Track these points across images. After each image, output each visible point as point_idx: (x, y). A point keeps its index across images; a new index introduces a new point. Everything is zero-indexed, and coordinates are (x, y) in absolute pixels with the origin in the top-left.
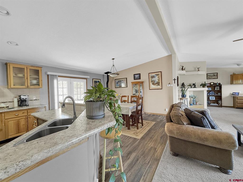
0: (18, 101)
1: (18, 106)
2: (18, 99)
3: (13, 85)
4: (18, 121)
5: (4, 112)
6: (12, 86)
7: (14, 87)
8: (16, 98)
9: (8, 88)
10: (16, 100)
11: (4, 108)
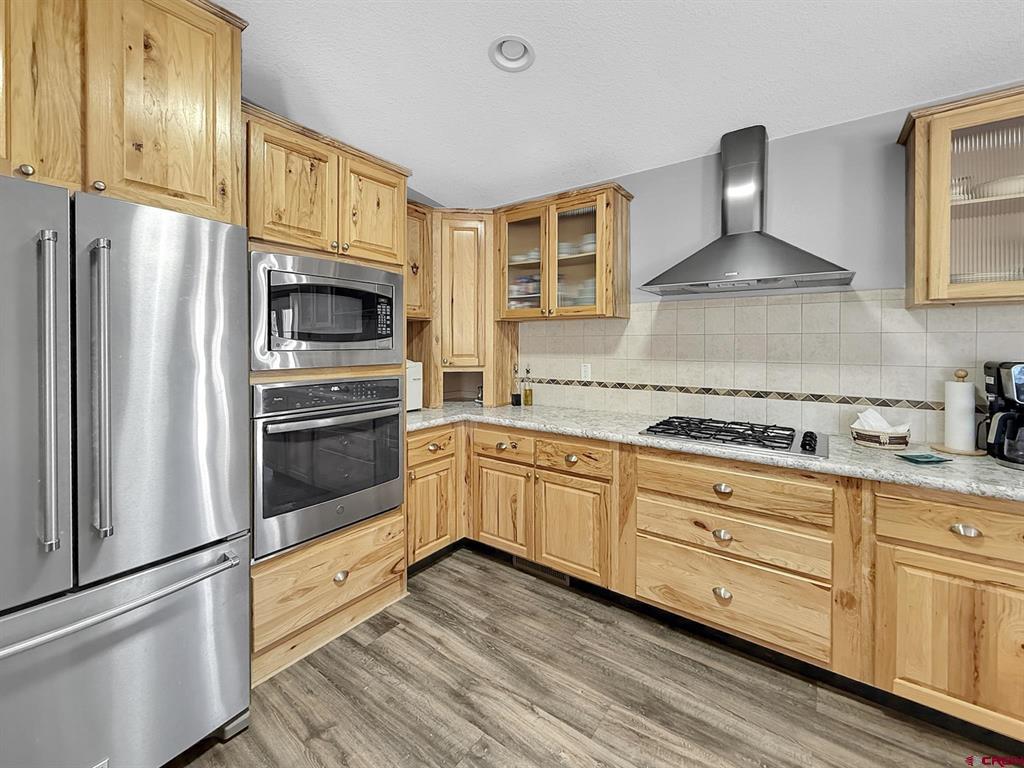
0: (978, 410)
1: (977, 447)
2: (976, 391)
3: (948, 279)
4: (973, 591)
5: (876, 484)
6: (941, 289)
7: (959, 291)
8: (962, 378)
9: (910, 306)
10: (961, 400)
11: (880, 443)
